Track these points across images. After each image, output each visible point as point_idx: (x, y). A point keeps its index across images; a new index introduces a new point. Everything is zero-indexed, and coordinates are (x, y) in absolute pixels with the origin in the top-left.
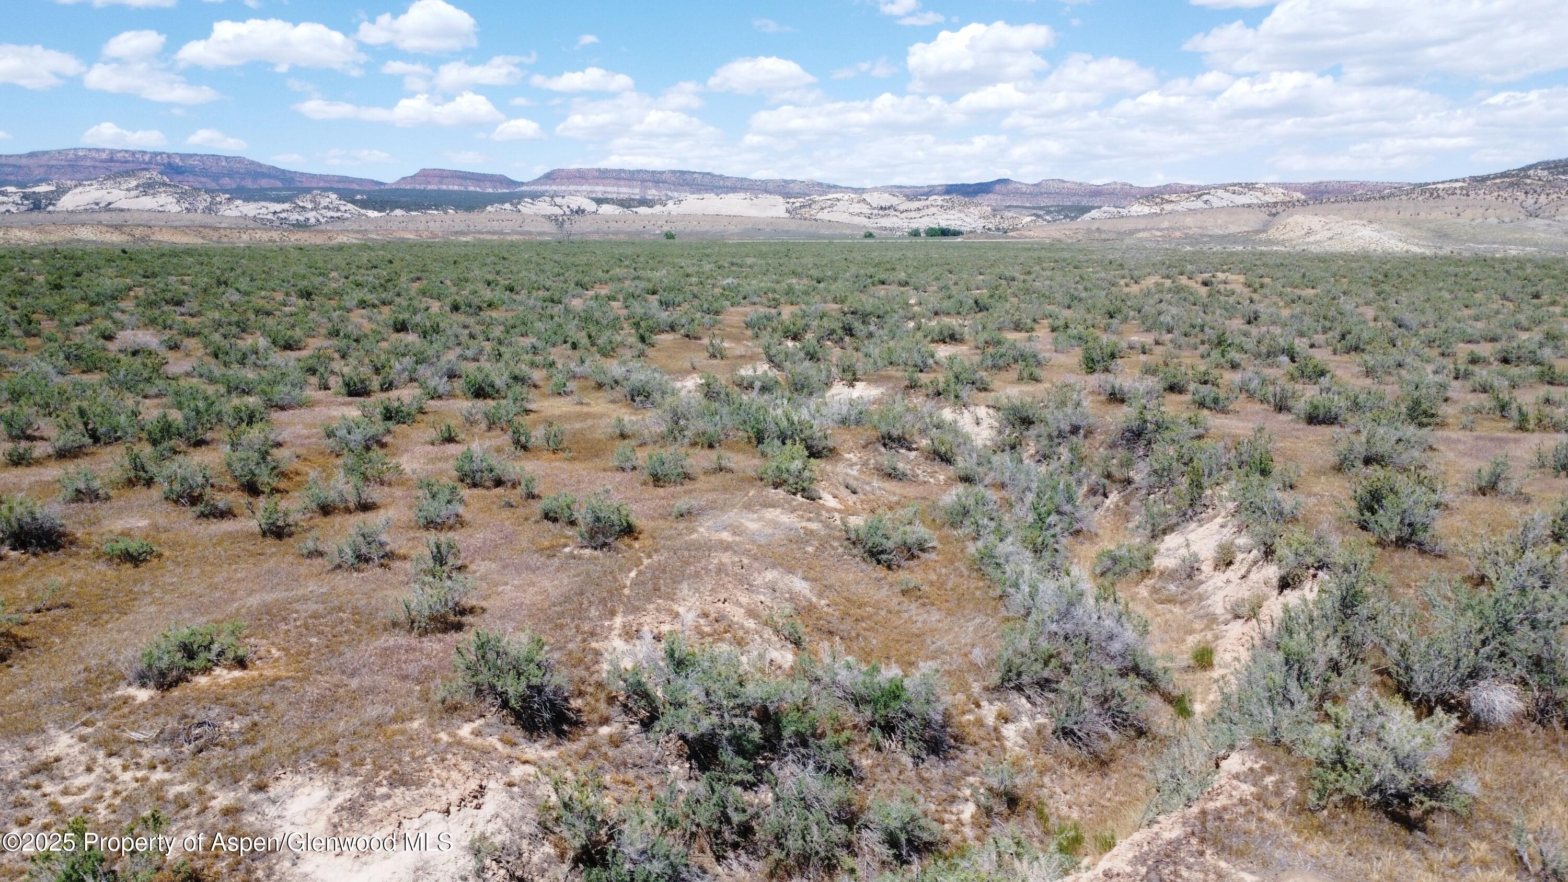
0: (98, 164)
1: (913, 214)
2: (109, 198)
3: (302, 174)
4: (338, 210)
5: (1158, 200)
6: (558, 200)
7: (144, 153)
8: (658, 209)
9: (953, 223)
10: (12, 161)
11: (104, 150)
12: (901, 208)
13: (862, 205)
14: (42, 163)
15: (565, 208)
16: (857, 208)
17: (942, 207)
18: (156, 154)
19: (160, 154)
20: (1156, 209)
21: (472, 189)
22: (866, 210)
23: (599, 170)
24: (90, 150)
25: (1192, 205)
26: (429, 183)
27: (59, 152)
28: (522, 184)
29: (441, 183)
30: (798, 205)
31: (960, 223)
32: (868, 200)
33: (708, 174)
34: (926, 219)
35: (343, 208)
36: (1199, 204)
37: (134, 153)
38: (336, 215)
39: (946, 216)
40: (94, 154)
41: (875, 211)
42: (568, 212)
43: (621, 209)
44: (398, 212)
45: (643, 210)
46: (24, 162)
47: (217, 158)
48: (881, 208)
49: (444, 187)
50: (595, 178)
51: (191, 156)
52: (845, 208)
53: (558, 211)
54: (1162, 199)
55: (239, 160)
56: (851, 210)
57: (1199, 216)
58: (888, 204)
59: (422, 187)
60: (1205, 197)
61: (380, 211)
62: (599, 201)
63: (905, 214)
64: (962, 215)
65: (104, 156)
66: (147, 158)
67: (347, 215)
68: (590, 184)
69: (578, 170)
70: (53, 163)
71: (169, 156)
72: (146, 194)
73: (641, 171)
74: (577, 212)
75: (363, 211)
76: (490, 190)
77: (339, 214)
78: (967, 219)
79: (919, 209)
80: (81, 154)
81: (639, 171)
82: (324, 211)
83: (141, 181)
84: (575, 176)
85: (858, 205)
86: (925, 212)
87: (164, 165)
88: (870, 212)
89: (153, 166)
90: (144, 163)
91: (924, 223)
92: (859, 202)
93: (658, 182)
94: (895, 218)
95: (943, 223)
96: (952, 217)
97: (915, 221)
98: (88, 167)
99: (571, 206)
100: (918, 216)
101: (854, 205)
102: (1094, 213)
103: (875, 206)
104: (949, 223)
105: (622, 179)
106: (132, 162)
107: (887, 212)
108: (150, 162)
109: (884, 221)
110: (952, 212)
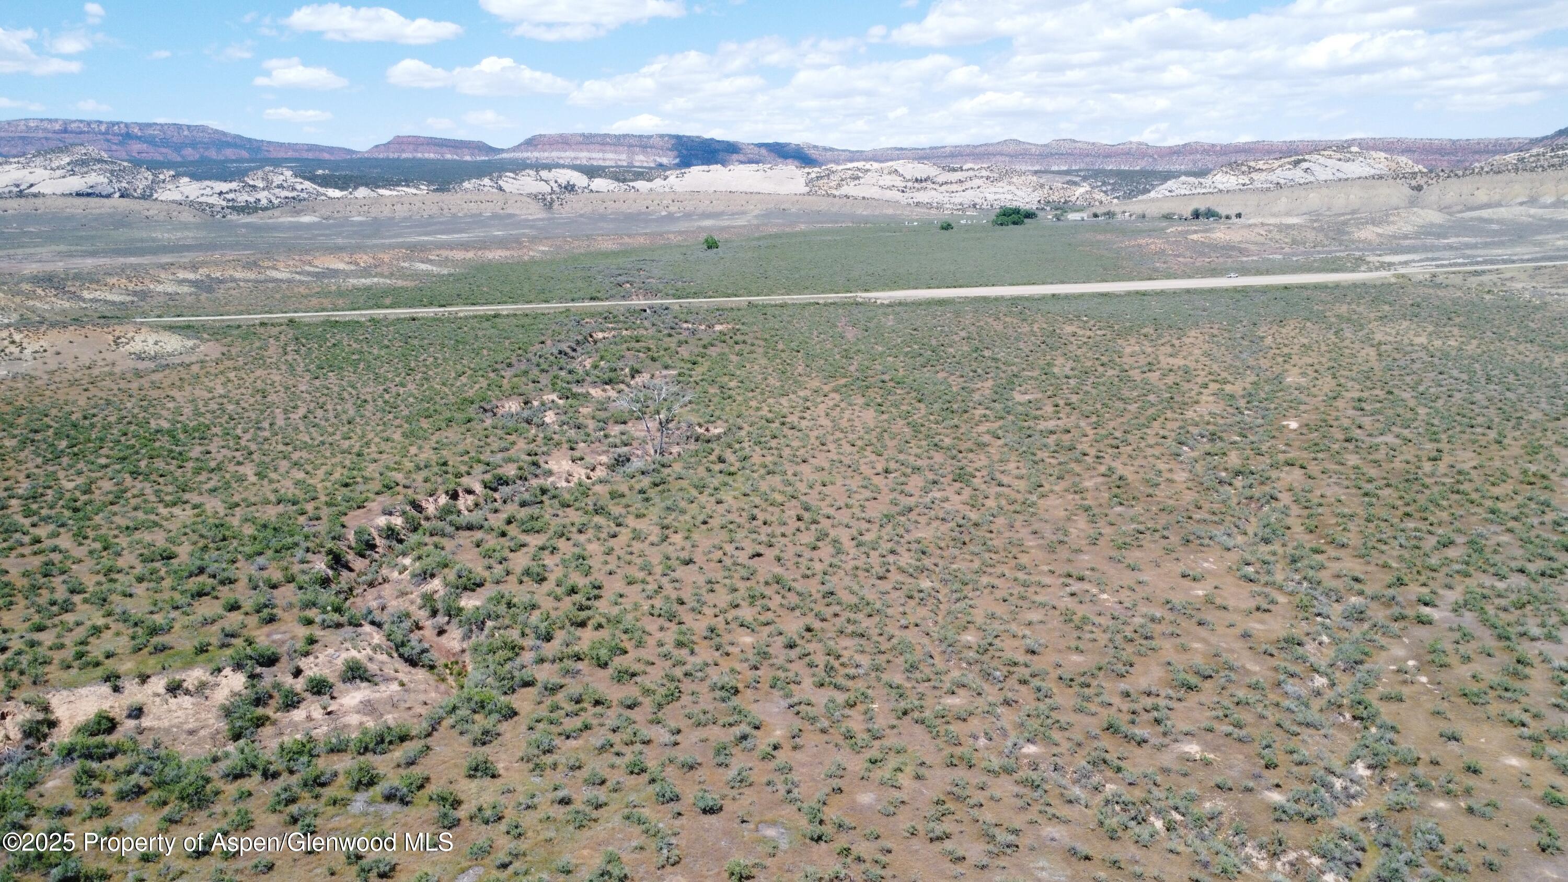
0: (50, 135)
1: (954, 187)
2: (31, 179)
3: (269, 142)
4: (294, 189)
5: (1244, 168)
6: (544, 174)
7: (101, 122)
8: (658, 183)
9: (1002, 197)
11: (56, 120)
12: (941, 179)
13: (894, 177)
15: (552, 183)
16: (888, 180)
18: (114, 124)
19: (118, 123)
20: (1245, 179)
21: (449, 156)
22: (899, 183)
23: (583, 135)
24: (42, 120)
25: (1289, 174)
26: (403, 151)
27: (9, 123)
28: (502, 151)
29: (416, 151)
30: (813, 175)
31: (1010, 197)
32: (901, 171)
34: (970, 193)
35: (299, 187)
36: (1298, 174)
37: (89, 124)
38: (290, 195)
39: (993, 189)
40: (46, 125)
41: (910, 184)
42: (555, 187)
43: (616, 184)
44: (362, 192)
45: (641, 185)
47: (179, 127)
48: (917, 180)
49: (419, 155)
51: (150, 125)
52: (874, 181)
53: (546, 189)
54: (1250, 167)
55: (203, 129)
56: (881, 183)
57: (1325, 191)
58: (924, 176)
59: (396, 156)
60: (1305, 165)
61: (342, 189)
62: (589, 173)
63: (944, 187)
64: (1012, 188)
65: (57, 127)
66: (103, 128)
67: (304, 195)
68: (573, 150)
69: (561, 135)
71: (126, 125)
72: (74, 173)
73: (628, 135)
74: (566, 188)
75: (322, 190)
76: (468, 158)
77: (294, 194)
78: (1019, 193)
79: (961, 182)
81: (625, 136)
82: (277, 191)
83: (76, 157)
84: (558, 142)
85: (889, 177)
86: (968, 184)
87: (122, 135)
88: (904, 184)
89: (110, 137)
90: (101, 133)
91: (967, 197)
92: (890, 173)
93: (646, 147)
94: (934, 192)
95: (991, 197)
96: (1001, 190)
97: (958, 195)
98: (40, 139)
99: (559, 181)
100: (960, 189)
101: (884, 177)
102: (1170, 184)
103: (908, 177)
104: (997, 196)
105: (608, 144)
106: (88, 132)
107: (924, 184)
108: (107, 133)
109: (922, 197)
110: (1000, 184)
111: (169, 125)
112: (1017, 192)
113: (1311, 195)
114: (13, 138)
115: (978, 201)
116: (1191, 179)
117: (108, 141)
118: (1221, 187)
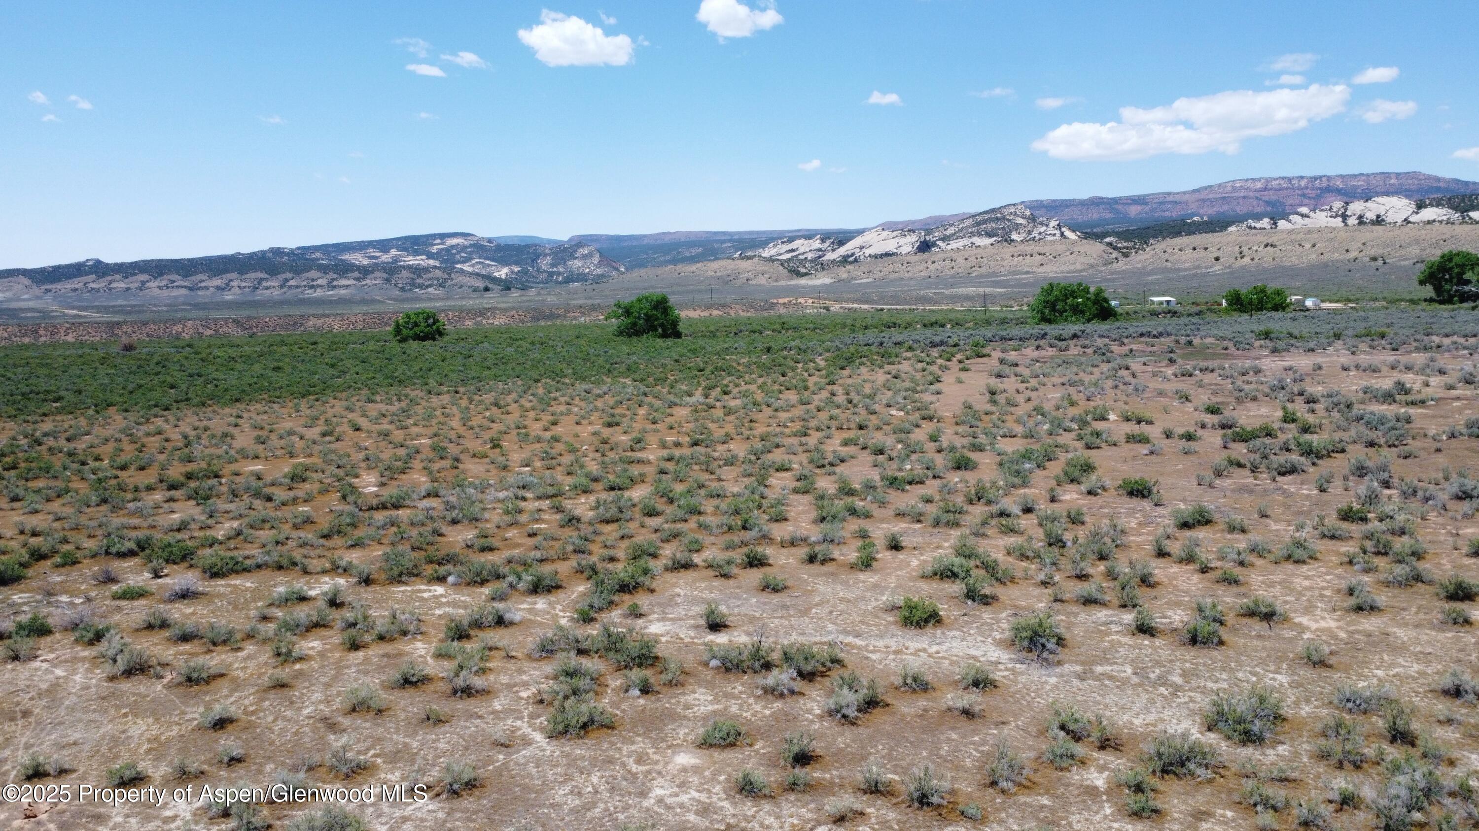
0: (1251, 194)
7: (1302, 178)
10: (1177, 198)
11: (1259, 180)
14: (1202, 197)
18: (1315, 178)
19: (1321, 177)
24: (1247, 180)
27: (1220, 185)
37: (1290, 180)
40: (1250, 184)
46: (1186, 197)
51: (1354, 176)
65: (1259, 185)
66: (1303, 183)
70: (1211, 196)
71: (1329, 178)
80: (1238, 185)
87: (1320, 189)
89: (1306, 192)
90: (1300, 188)
98: (1238, 198)
106: (1287, 188)
108: (1307, 188)
111: (1375, 175)
114: (1216, 199)
117: (1304, 195)
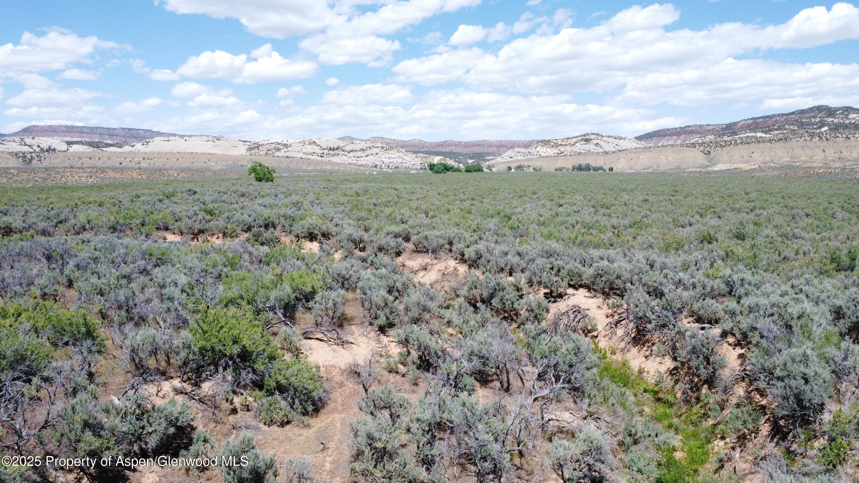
1: (359, 154)
5: (552, 144)
8: (127, 148)
9: (395, 160)
12: (348, 148)
13: (313, 146)
17: (382, 148)
20: (556, 151)
22: (317, 150)
25: (586, 147)
31: (400, 160)
33: (149, 130)
34: (371, 158)
39: (387, 156)
41: (326, 152)
43: (90, 148)
48: (330, 149)
50: (63, 132)
52: (299, 149)
53: (26, 149)
54: (555, 143)
56: (304, 150)
58: (336, 146)
60: (595, 142)
62: (69, 143)
63: (351, 154)
64: (401, 154)
73: (98, 127)
74: (47, 151)
84: (47, 131)
85: (309, 146)
86: (369, 152)
88: (322, 152)
91: (370, 160)
92: (310, 144)
93: (112, 135)
94: (344, 157)
95: (386, 161)
96: (393, 156)
97: (362, 159)
99: (42, 146)
100: (363, 155)
101: (306, 146)
102: (510, 153)
103: (324, 147)
104: (391, 160)
105: (85, 133)
107: (336, 152)
109: (335, 159)
110: (391, 152)
112: (404, 157)
113: (641, 157)
115: (377, 163)
116: (523, 150)
118: (544, 155)
